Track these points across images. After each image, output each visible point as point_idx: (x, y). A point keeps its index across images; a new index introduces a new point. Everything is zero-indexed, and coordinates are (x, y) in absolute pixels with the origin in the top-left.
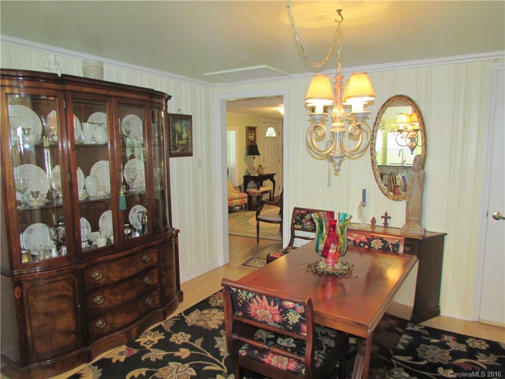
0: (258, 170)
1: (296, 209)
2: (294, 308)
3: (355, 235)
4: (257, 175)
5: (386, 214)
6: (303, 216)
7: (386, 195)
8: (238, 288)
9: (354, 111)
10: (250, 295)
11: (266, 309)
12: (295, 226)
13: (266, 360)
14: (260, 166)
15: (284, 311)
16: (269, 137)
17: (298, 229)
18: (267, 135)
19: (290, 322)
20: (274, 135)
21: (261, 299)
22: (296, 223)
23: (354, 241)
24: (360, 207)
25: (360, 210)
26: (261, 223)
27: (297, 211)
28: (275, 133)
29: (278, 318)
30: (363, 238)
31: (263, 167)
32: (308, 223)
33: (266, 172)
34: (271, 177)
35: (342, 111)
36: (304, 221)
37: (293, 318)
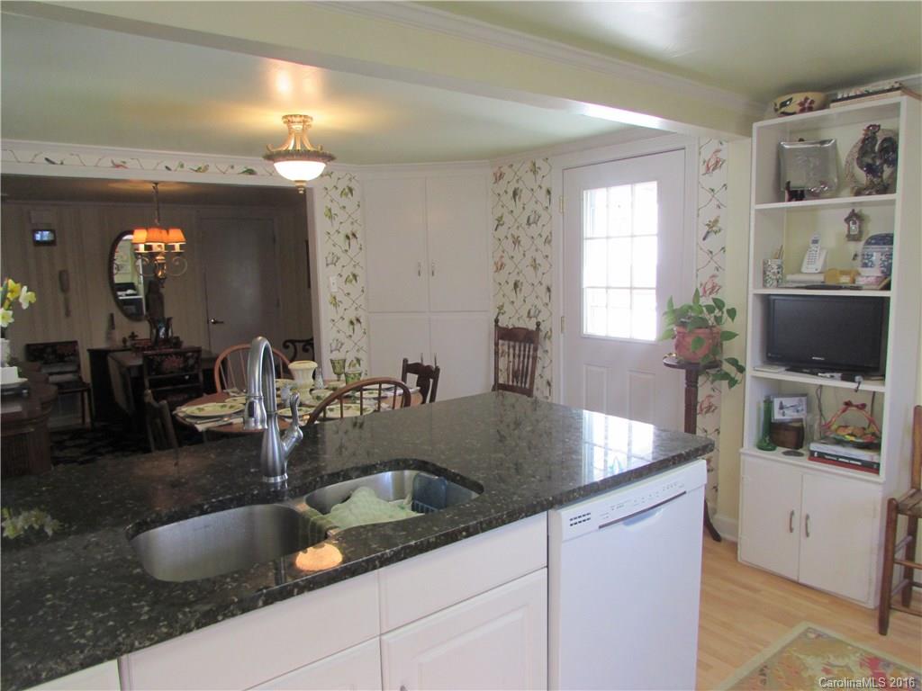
1: (28, 346)
5: (133, 333)
11: (174, 362)
27: (33, 347)
37: (191, 362)
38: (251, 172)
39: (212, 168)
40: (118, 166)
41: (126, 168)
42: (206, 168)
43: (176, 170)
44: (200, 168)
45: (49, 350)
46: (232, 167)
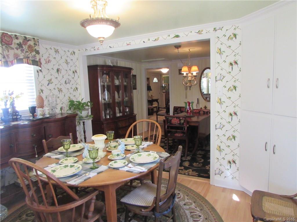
0: (151, 97)
1: (174, 107)
2: (182, 119)
3: (196, 110)
4: (151, 99)
5: (205, 106)
6: (177, 109)
7: (205, 100)
8: (168, 117)
9: (194, 75)
10: (172, 118)
11: (176, 120)
12: (175, 113)
13: (175, 135)
14: (152, 96)
15: (180, 120)
16: (155, 82)
17: (176, 114)
18: (154, 81)
19: (182, 123)
20: (157, 81)
21: (175, 118)
22: (175, 112)
23: (195, 112)
24: (197, 104)
25: (197, 105)
26: (158, 116)
27: (175, 108)
28: (157, 80)
29: (178, 122)
30: (198, 111)
31: (153, 96)
32: (179, 111)
33: (154, 98)
34: (156, 100)
35: (191, 75)
36: (178, 111)
37: (182, 121)
38: (177, 36)
39: (161, 38)
40: (128, 45)
41: (130, 45)
42: (158, 38)
43: (147, 42)
44: (156, 39)
45: (179, 109)
46: (169, 36)
